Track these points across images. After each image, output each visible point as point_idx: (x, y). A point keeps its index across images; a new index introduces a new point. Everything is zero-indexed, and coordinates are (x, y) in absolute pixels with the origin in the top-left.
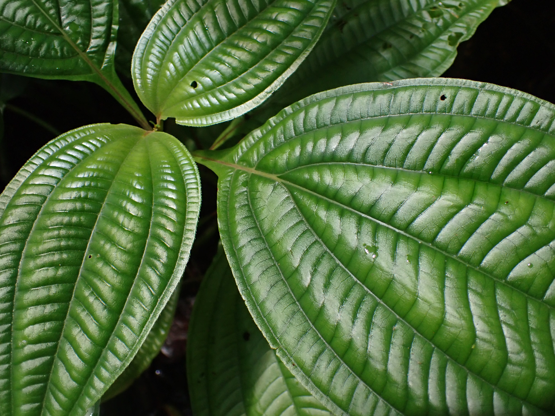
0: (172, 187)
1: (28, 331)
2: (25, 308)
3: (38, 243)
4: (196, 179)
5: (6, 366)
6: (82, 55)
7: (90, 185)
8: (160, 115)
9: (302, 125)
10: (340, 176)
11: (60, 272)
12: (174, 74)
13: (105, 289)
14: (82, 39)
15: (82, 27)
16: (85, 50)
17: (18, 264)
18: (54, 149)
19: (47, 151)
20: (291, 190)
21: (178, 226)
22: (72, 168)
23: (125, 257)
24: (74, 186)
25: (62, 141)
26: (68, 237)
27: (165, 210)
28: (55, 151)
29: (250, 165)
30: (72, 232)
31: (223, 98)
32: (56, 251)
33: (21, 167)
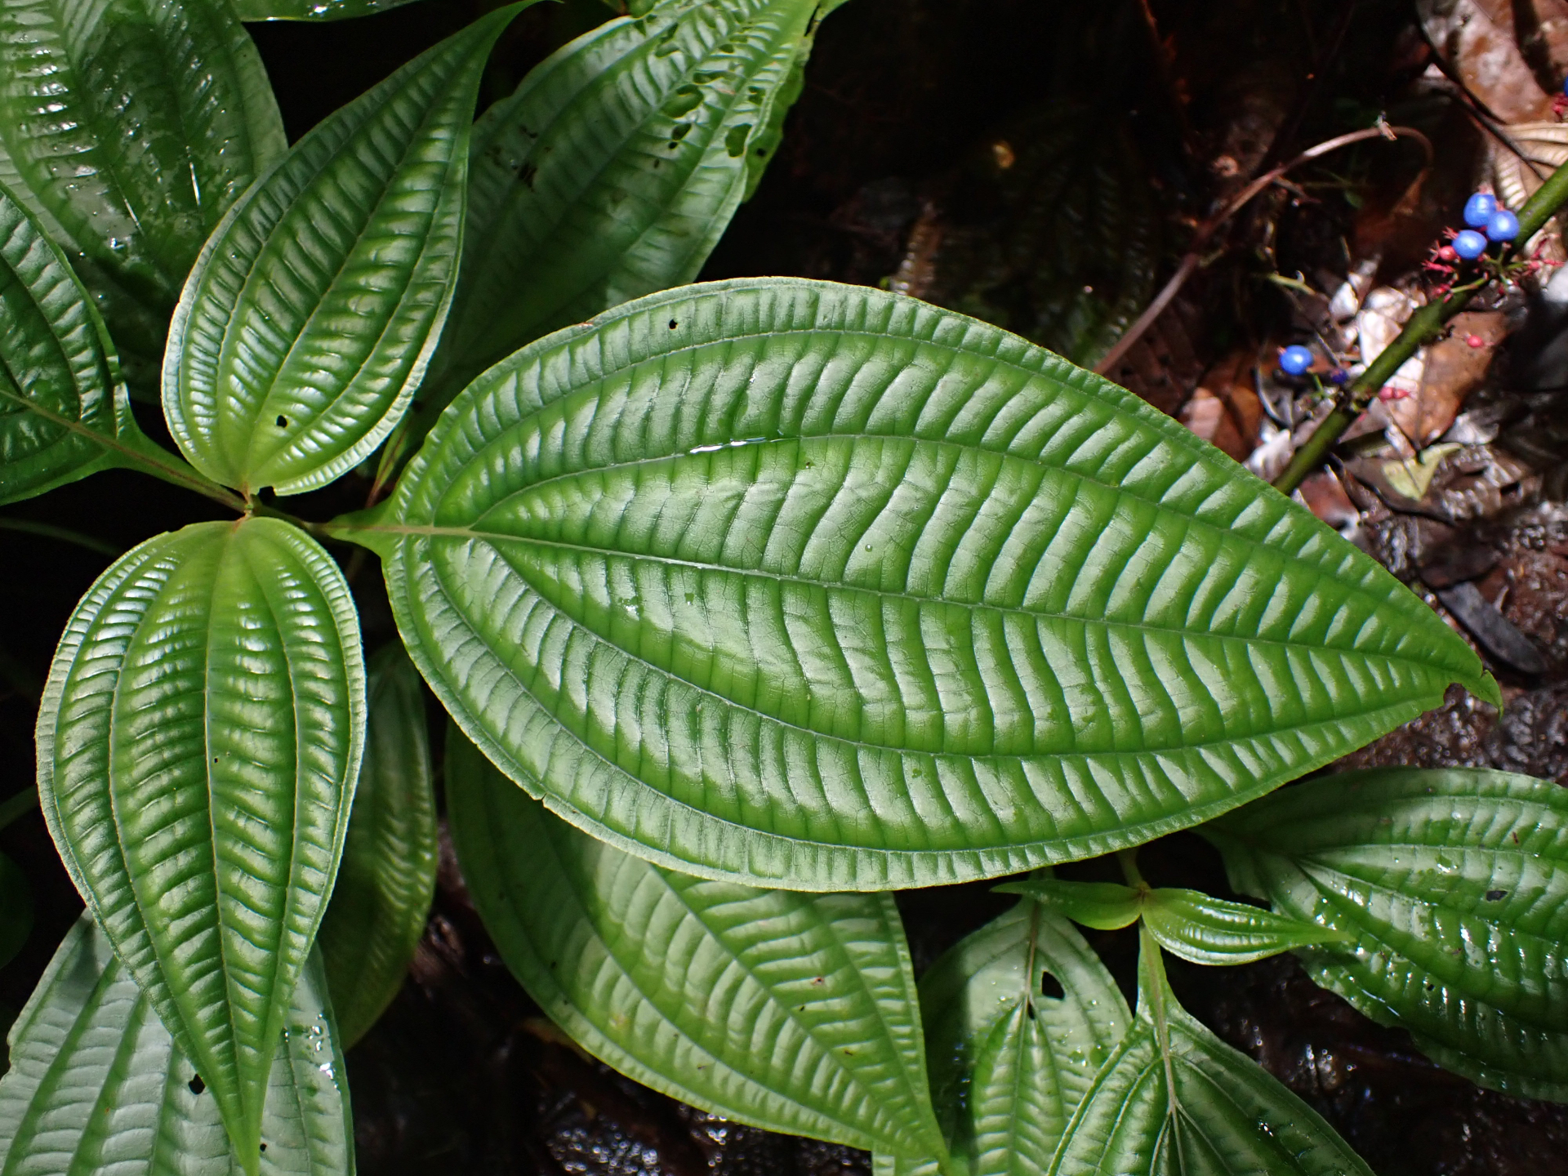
0: (305, 608)
1: (164, 903)
2: (146, 871)
3: (128, 767)
4: (338, 580)
5: (152, 964)
6: (75, 428)
7: (174, 650)
8: (246, 487)
9: (479, 432)
10: (558, 501)
11: (180, 799)
12: (242, 412)
13: (255, 800)
14: (64, 402)
15: (56, 381)
16: (76, 418)
17: (111, 811)
18: (94, 610)
19: (82, 616)
20: (495, 545)
21: (334, 667)
22: (134, 631)
23: (269, 743)
24: (149, 660)
25: (100, 592)
26: (171, 743)
27: (304, 649)
28: (95, 611)
29: (424, 521)
30: (174, 733)
31: (337, 429)
32: (160, 770)
33: (52, 658)
